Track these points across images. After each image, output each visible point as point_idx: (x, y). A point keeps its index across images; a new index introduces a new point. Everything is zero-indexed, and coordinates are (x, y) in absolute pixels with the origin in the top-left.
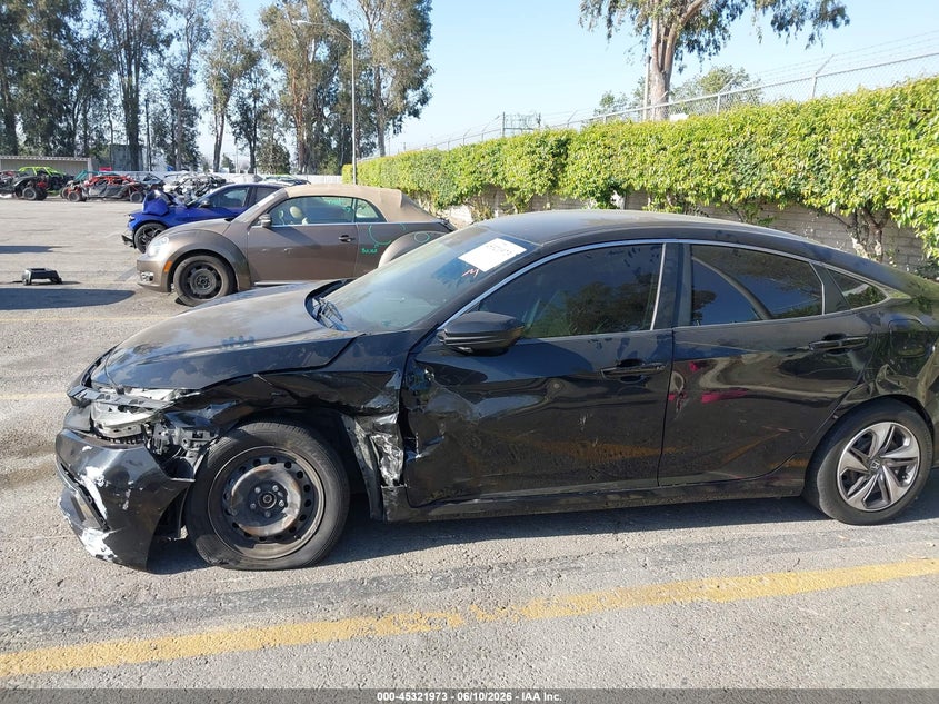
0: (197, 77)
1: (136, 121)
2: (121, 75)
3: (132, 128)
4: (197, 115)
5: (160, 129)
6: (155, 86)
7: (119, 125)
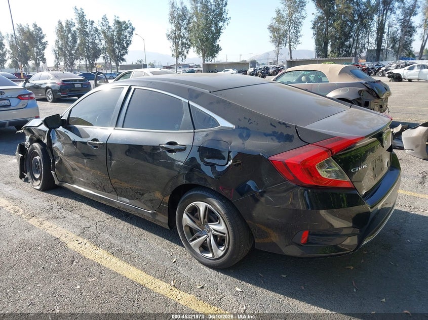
0: (419, 10)
1: (382, 37)
2: (379, 16)
3: (379, 41)
4: (414, 31)
5: (394, 40)
6: (394, 19)
7: (373, 40)
